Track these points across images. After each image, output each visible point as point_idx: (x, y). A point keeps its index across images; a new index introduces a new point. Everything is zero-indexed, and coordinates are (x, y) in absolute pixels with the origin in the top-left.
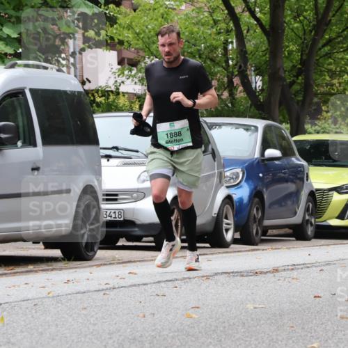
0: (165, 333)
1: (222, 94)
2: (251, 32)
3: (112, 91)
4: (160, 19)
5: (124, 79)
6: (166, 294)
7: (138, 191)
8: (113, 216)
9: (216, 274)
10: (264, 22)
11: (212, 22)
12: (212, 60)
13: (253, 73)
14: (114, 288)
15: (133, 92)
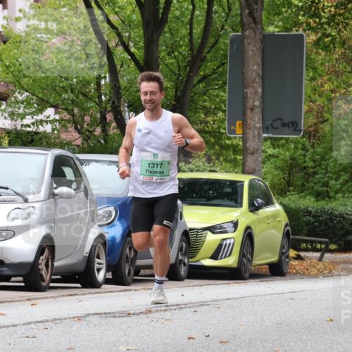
1: (94, 131)
2: (125, 66)
6: (36, 336)
7: (7, 229)
9: (88, 315)
10: (138, 57)
12: (84, 95)
13: (126, 109)
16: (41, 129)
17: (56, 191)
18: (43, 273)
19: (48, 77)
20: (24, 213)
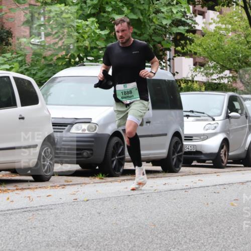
0: (219, 214)
3: (190, 80)
4: (217, 41)
5: (197, 73)
6: (220, 192)
7: (204, 135)
8: (190, 148)
9: (248, 182)
11: (246, 42)
12: (246, 63)
14: (191, 188)
15: (201, 80)
16: (222, 81)
17: (230, 115)
18: (223, 158)
19: (226, 54)
20: (213, 127)
